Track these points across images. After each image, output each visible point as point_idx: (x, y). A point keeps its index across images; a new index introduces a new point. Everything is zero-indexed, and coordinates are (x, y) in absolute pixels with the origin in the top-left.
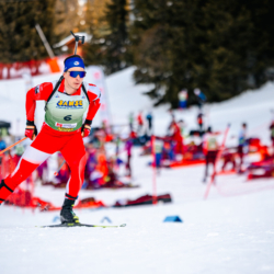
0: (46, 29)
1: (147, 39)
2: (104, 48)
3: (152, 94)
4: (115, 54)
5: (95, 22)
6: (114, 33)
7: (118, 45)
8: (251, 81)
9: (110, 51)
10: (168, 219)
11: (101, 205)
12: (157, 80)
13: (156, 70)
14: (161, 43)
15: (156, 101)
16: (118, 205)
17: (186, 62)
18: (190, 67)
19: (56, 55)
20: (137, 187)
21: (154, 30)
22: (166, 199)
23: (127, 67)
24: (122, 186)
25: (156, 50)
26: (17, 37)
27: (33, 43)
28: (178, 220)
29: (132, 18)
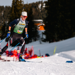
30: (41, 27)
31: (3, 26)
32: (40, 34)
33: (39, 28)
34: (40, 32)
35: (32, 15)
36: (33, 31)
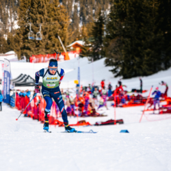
0: (63, 38)
1: (112, 44)
2: (91, 48)
3: (114, 71)
4: (96, 51)
5: (86, 35)
6: (96, 41)
7: (97, 47)
8: (163, 66)
9: (94, 50)
10: (122, 131)
11: (88, 124)
12: (116, 64)
13: (116, 60)
14: (119, 46)
15: (116, 74)
16: (97, 124)
17: (131, 56)
18: (133, 58)
19: (67, 51)
20: (106, 116)
21: (115, 40)
22: (121, 122)
23: (102, 58)
24: (99, 115)
25: (116, 50)
26: (49, 42)
27: (56, 45)
28: (127, 132)
29: (105, 33)
31: (95, 23)
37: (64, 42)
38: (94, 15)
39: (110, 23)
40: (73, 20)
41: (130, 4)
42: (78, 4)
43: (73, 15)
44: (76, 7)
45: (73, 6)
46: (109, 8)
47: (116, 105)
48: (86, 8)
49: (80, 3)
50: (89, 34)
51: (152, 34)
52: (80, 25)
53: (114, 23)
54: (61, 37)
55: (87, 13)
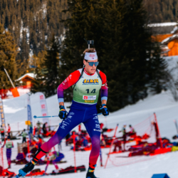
0: (10, 71)
2: (44, 81)
4: (50, 85)
5: (39, 66)
6: (50, 72)
7: (52, 79)
8: (130, 99)
9: (48, 83)
19: (16, 86)
20: (65, 162)
22: (82, 169)
27: (2, 79)
29: (60, 63)
30: (174, 46)
31: (48, 51)
32: (172, 69)
33: (167, 48)
34: (169, 63)
35: (140, 10)
36: (148, 60)
37: (11, 76)
38: (46, 42)
39: (66, 51)
40: (21, 48)
41: (88, 28)
42: (27, 30)
43: (22, 43)
44: (24, 33)
45: (21, 31)
46: (64, 33)
47: (76, 149)
48: (36, 34)
49: (29, 29)
50: (42, 65)
51: (116, 62)
52: (31, 55)
53: (71, 50)
54: (7, 70)
55: (39, 40)
